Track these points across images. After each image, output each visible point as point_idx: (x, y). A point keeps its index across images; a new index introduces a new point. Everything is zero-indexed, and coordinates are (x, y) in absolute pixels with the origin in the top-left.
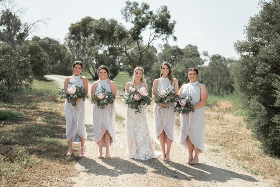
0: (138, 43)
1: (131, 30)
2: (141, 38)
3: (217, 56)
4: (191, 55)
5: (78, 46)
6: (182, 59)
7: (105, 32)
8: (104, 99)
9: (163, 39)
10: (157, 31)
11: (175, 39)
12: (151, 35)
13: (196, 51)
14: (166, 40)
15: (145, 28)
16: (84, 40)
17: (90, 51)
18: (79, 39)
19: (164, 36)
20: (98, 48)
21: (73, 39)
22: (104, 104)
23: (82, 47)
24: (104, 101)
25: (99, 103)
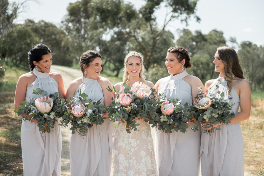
0: (151, 26)
1: (142, 8)
2: (154, 20)
3: (248, 43)
4: (216, 41)
5: (78, 30)
6: (205, 47)
7: (109, 11)
8: (85, 115)
9: (182, 21)
10: (175, 11)
11: (198, 19)
12: (167, 15)
13: (222, 37)
14: (186, 21)
15: (159, 6)
16: (85, 23)
17: (91, 36)
18: (79, 21)
19: (184, 16)
20: (102, 33)
21: (72, 21)
22: (84, 125)
23: (83, 32)
24: (85, 120)
25: (76, 124)
